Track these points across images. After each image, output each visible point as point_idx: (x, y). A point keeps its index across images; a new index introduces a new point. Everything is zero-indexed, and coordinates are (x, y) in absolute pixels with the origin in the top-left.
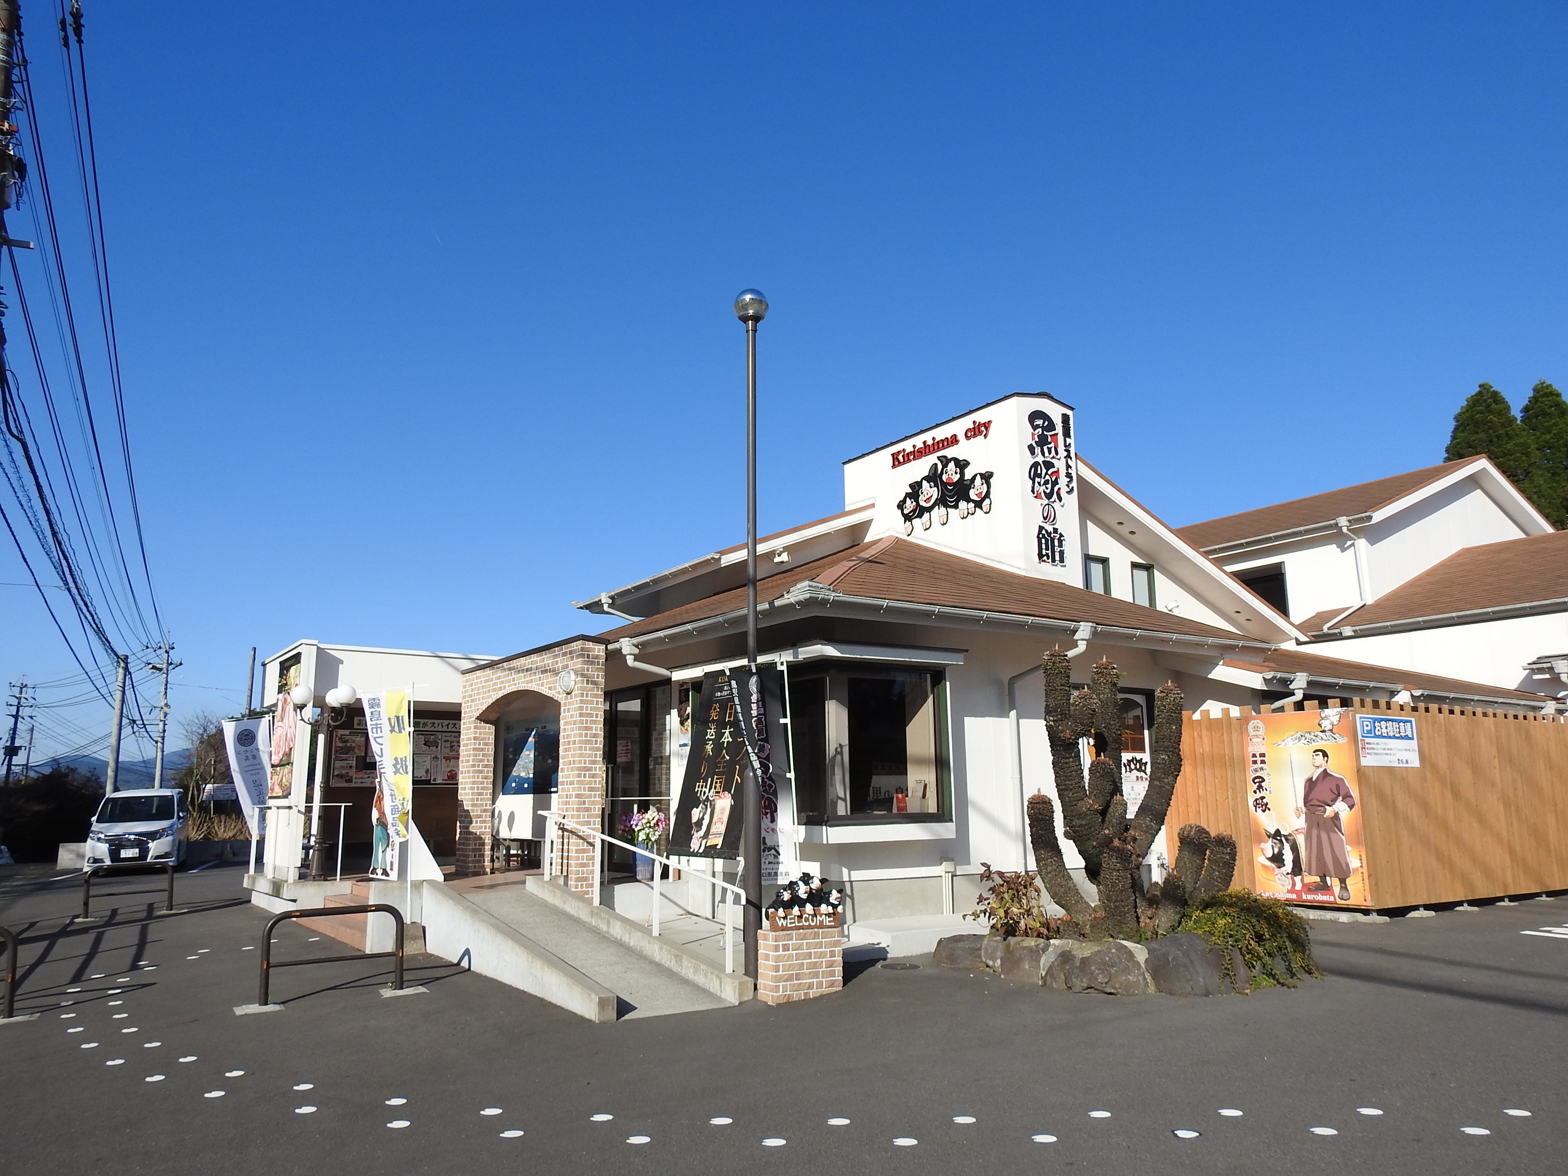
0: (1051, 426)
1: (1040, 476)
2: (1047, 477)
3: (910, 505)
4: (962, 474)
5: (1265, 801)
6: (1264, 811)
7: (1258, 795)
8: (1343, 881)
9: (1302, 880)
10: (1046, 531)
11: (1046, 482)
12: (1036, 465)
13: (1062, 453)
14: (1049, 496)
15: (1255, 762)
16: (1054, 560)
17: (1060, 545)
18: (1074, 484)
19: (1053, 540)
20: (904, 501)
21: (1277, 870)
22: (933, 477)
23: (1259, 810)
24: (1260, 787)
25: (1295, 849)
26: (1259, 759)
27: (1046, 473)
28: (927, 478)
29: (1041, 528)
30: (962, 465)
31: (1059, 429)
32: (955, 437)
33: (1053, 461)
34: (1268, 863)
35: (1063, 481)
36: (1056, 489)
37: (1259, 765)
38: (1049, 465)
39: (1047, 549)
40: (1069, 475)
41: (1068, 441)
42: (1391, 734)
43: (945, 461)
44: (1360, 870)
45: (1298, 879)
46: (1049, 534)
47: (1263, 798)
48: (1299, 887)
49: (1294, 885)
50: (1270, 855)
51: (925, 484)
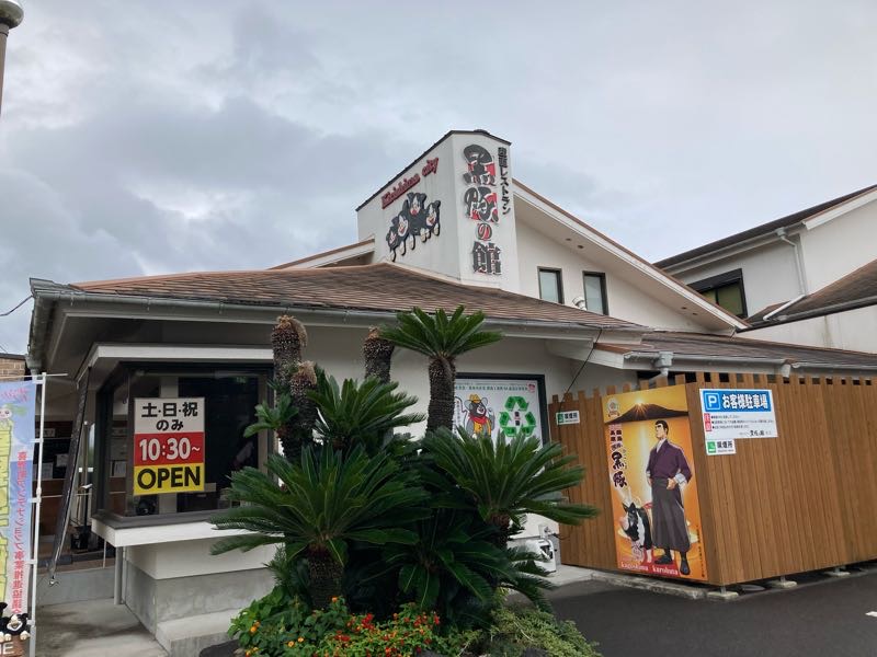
0: (488, 157)
1: (476, 200)
2: (483, 201)
3: (393, 236)
4: (423, 207)
5: (622, 476)
6: (622, 486)
7: (617, 470)
8: (683, 555)
9: (652, 554)
10: (482, 246)
11: (482, 205)
12: (472, 191)
13: (498, 180)
14: (485, 217)
15: (613, 439)
16: (490, 271)
17: (497, 257)
18: (511, 205)
19: (489, 253)
20: (389, 235)
21: (633, 544)
22: (406, 212)
23: (618, 485)
24: (618, 463)
25: (646, 524)
26: (616, 436)
27: (482, 198)
28: (401, 213)
29: (477, 244)
30: (422, 198)
31: (496, 161)
32: (417, 175)
33: (489, 187)
34: (626, 536)
35: (500, 204)
36: (492, 210)
37: (617, 442)
38: (484, 191)
39: (483, 261)
40: (506, 199)
41: (504, 170)
42: (743, 406)
43: (412, 196)
44: (698, 545)
45: (649, 552)
46: (485, 248)
47: (621, 473)
48: (650, 560)
49: (646, 557)
50: (627, 528)
51: (401, 219)
